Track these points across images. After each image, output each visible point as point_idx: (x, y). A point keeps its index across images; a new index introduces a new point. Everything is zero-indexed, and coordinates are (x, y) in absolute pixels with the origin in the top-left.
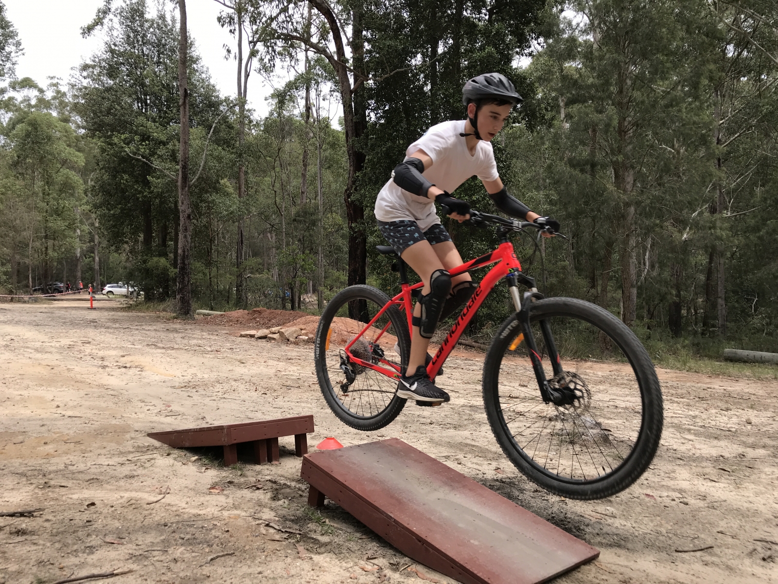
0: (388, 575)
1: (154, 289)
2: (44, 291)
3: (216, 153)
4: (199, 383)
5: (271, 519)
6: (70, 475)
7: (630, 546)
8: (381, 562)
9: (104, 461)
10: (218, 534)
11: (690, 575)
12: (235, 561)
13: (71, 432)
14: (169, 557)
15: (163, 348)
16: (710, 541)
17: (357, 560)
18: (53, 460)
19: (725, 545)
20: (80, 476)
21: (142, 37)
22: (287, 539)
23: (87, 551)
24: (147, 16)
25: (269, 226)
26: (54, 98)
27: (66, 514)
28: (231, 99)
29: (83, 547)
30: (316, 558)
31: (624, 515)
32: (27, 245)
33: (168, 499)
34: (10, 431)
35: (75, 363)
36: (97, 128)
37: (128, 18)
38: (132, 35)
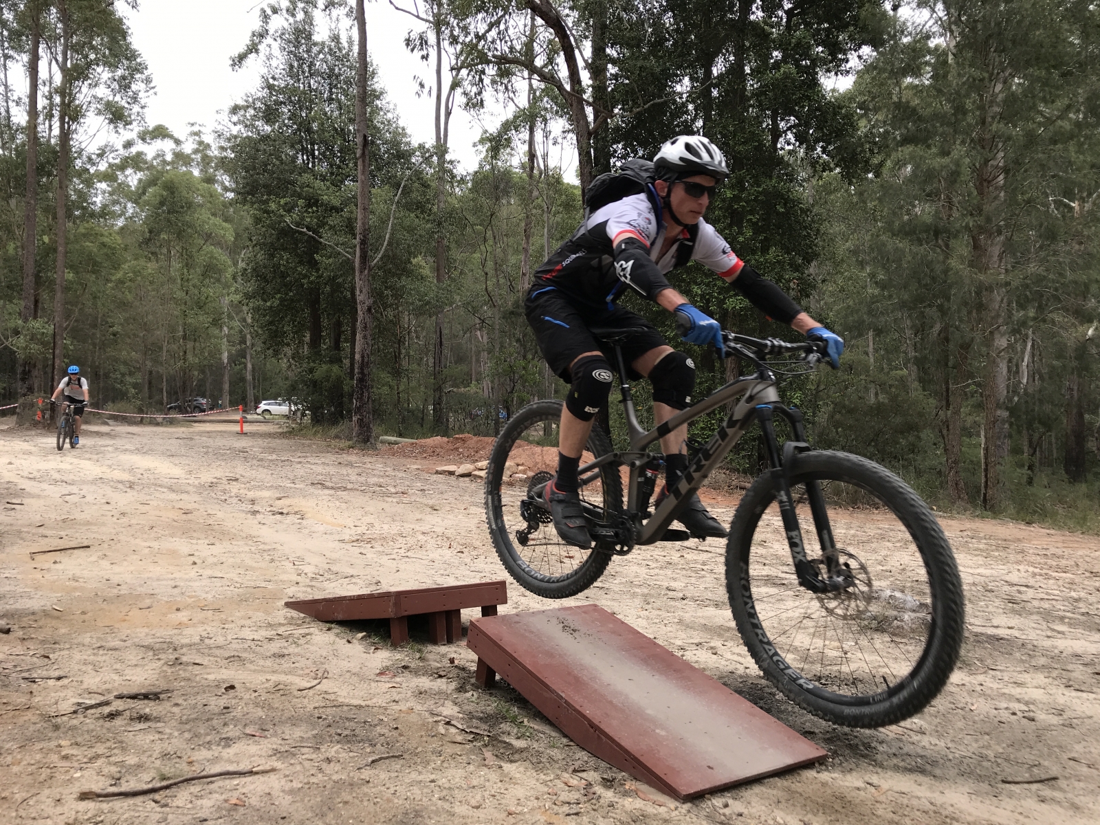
0: (599, 793)
1: (323, 409)
2: (181, 410)
3: (407, 222)
4: (375, 536)
5: (453, 716)
6: (206, 651)
7: (938, 772)
8: (592, 776)
9: (247, 634)
10: (384, 731)
11: (1016, 814)
12: (402, 766)
13: (209, 597)
14: (322, 757)
15: (332, 488)
16: (1055, 770)
17: (559, 773)
18: (187, 631)
19: (1076, 776)
20: (218, 652)
21: (309, 67)
22: (472, 741)
23: (223, 744)
24: (316, 38)
25: (477, 321)
26: (196, 151)
27: (199, 698)
28: (427, 146)
29: (217, 739)
30: (507, 767)
31: (937, 731)
32: (161, 348)
33: (326, 685)
34: (135, 593)
35: (218, 507)
36: (249, 191)
37: (290, 42)
38: (296, 64)
